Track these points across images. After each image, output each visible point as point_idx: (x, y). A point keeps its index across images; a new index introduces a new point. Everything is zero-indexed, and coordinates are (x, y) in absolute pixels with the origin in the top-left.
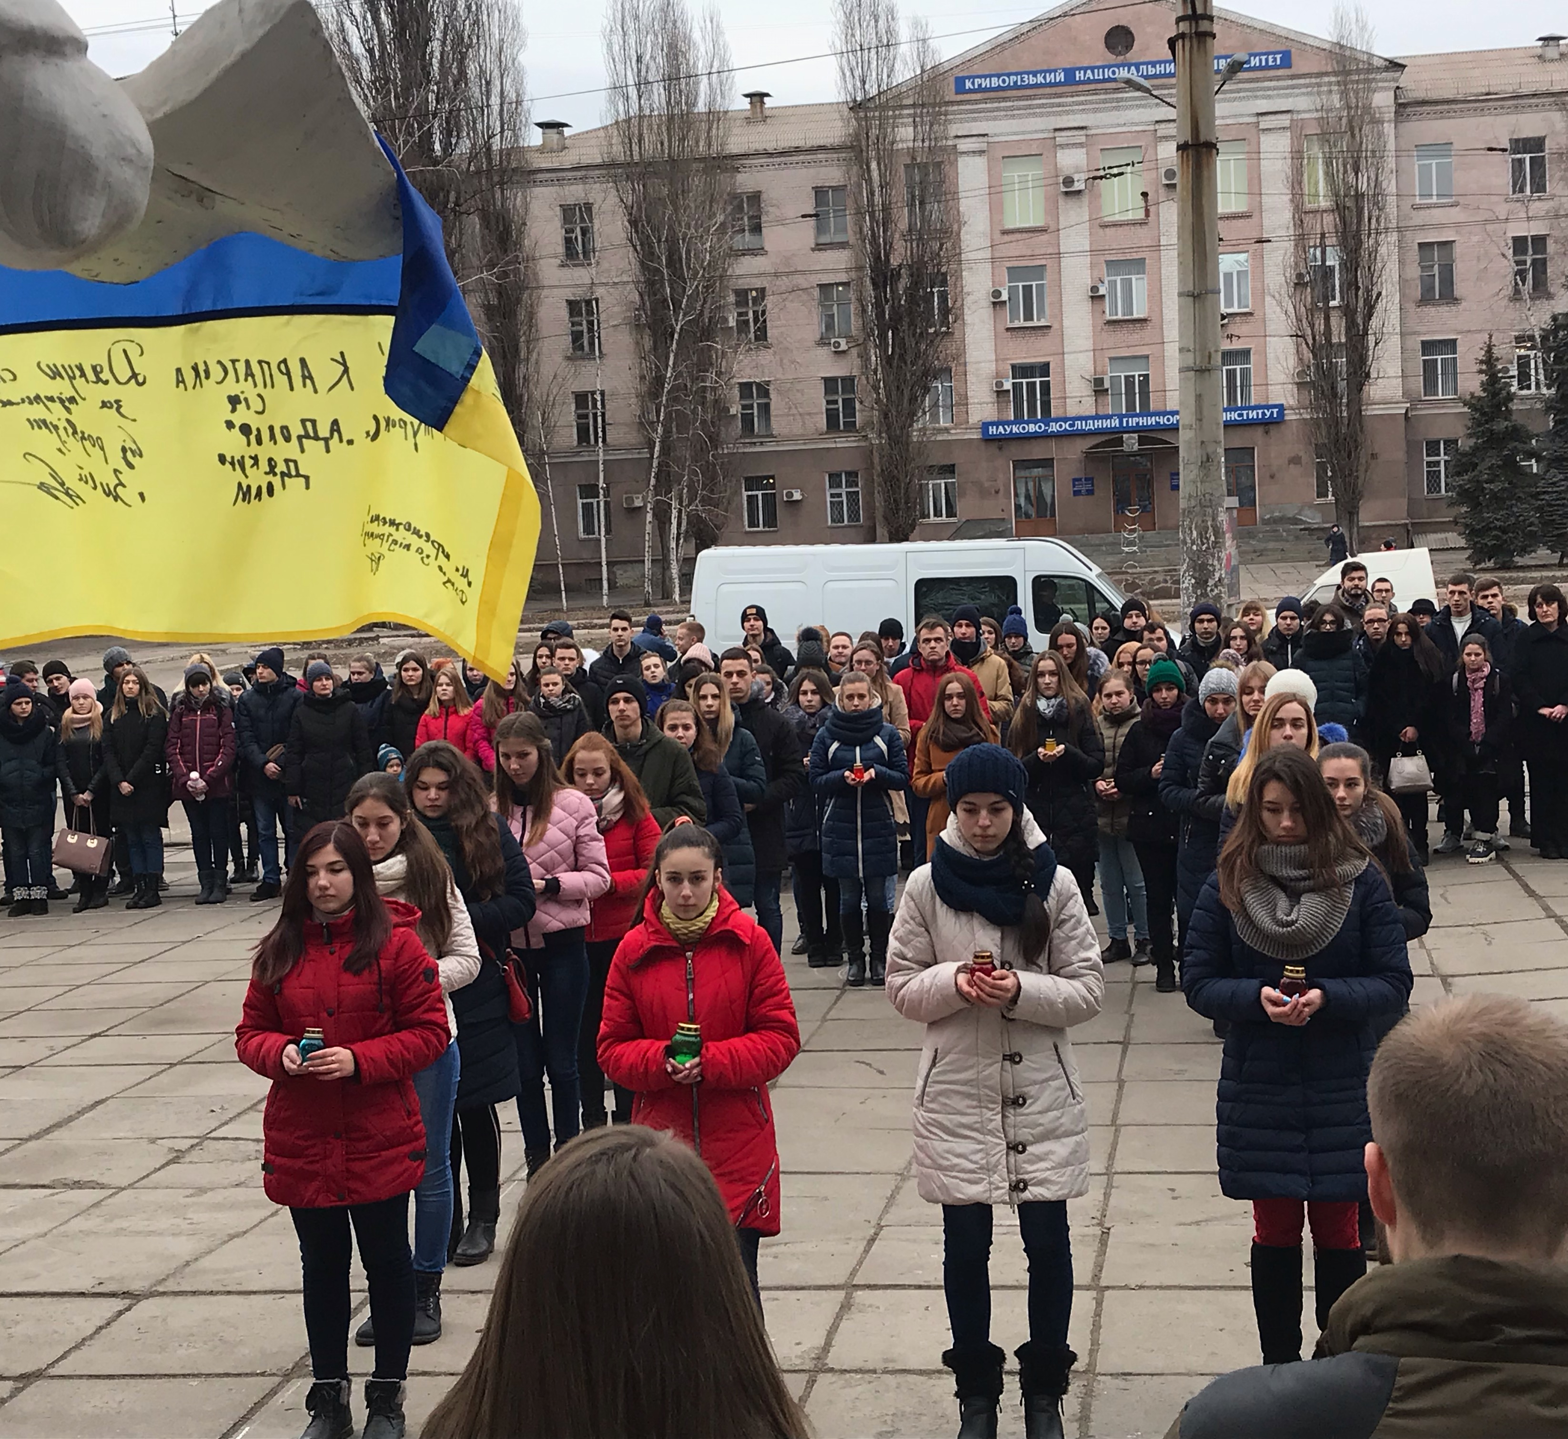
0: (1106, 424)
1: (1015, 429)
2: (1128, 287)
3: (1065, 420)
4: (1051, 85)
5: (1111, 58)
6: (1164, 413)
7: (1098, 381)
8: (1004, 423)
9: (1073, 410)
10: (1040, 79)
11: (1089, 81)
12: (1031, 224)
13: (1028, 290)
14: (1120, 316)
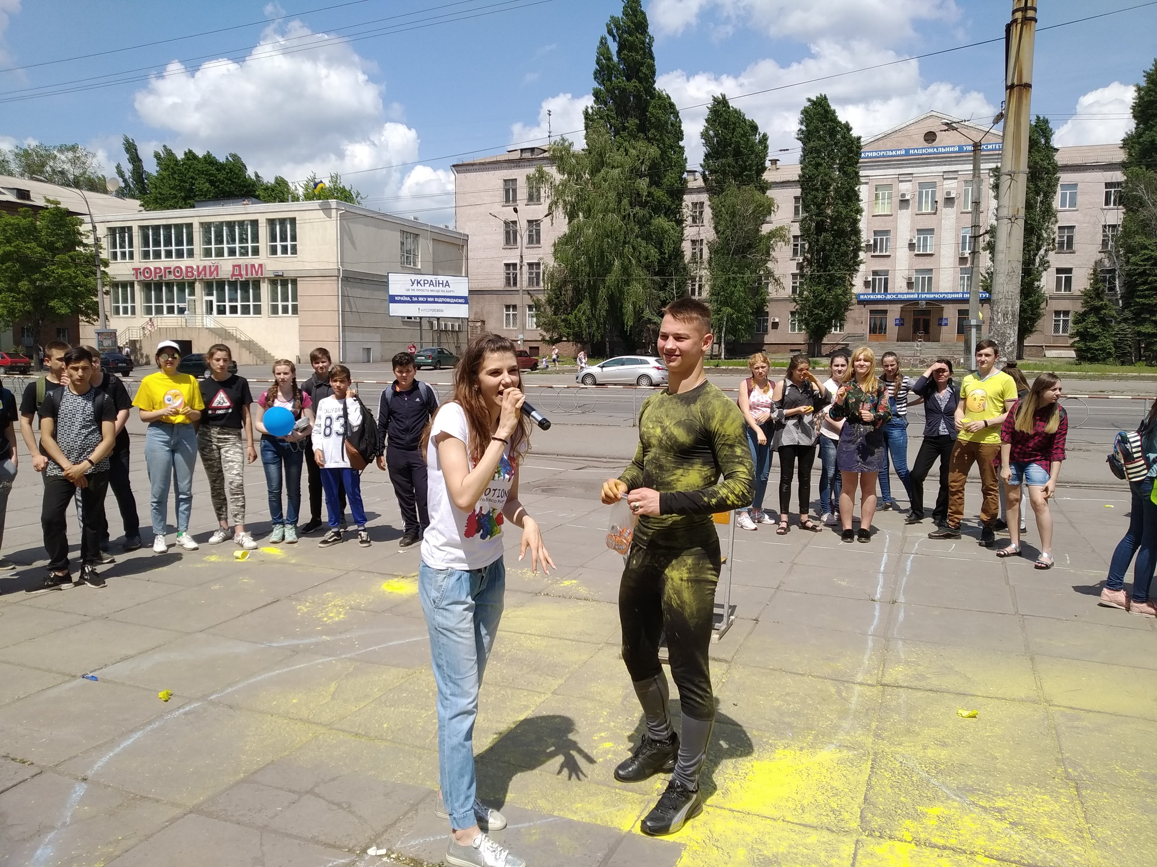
0: (912, 296)
1: (872, 297)
2: (925, 239)
3: (894, 294)
4: (898, 156)
5: (926, 144)
6: (938, 293)
7: (910, 279)
8: (867, 294)
9: (897, 291)
10: (894, 153)
11: (915, 155)
12: (886, 213)
13: (882, 240)
14: (921, 252)
